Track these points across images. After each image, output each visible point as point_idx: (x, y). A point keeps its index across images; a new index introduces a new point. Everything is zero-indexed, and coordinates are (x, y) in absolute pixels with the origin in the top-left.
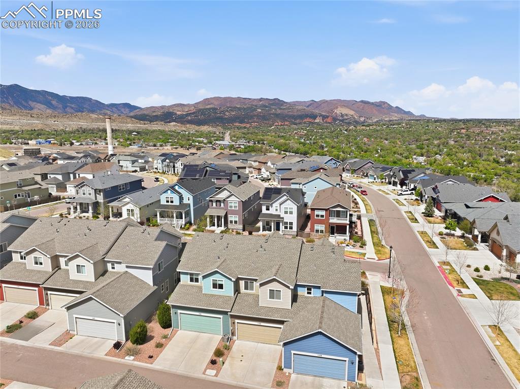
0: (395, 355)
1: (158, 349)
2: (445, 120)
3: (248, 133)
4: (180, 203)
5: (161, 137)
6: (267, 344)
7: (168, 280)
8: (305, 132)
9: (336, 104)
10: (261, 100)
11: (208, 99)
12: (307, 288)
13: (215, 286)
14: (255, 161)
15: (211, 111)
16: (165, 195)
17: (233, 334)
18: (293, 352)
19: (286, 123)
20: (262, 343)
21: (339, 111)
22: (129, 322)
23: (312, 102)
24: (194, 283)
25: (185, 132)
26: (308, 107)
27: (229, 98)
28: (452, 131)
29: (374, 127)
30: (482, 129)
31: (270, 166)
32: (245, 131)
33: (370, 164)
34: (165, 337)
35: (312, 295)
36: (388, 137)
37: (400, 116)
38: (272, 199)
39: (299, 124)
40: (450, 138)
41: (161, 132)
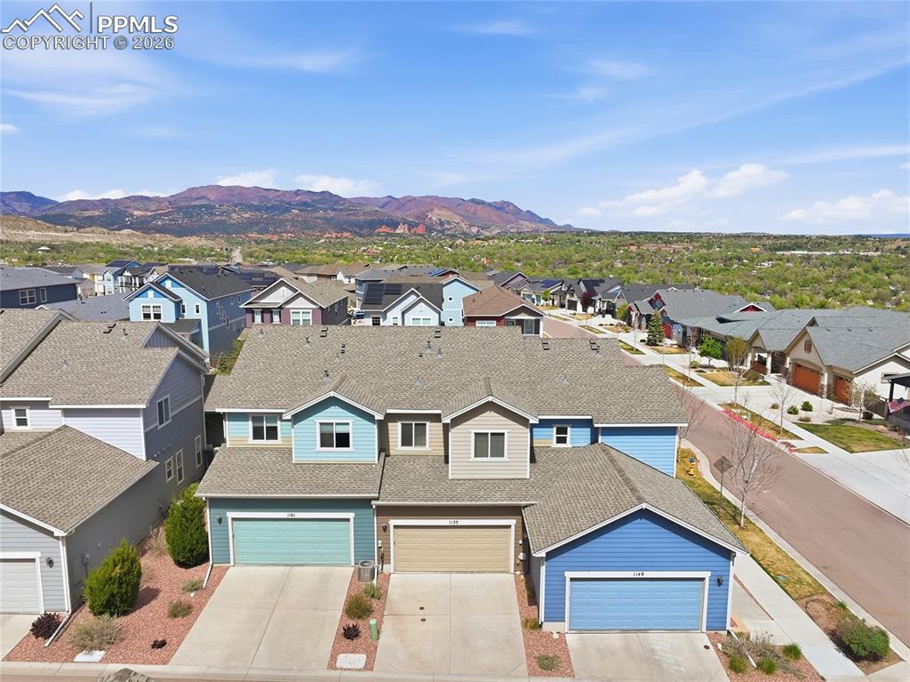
0: (760, 564)
1: (179, 620)
2: (602, 233)
3: (277, 251)
4: (177, 319)
5: (101, 254)
6: (472, 572)
7: (181, 451)
8: (381, 248)
9: (431, 203)
10: (297, 193)
11: (197, 188)
12: (558, 429)
13: (326, 440)
14: (309, 275)
15: (202, 211)
16: (140, 302)
17: (383, 559)
18: (569, 575)
19: (345, 234)
20: (458, 572)
21: (434, 216)
22: (83, 556)
23: (389, 200)
24: (264, 442)
25: (152, 247)
26: (382, 207)
27: (237, 186)
28: (616, 248)
29: (496, 241)
30: (660, 245)
31: (341, 281)
32: (271, 246)
33: (520, 278)
34: (195, 587)
35: (568, 445)
36: (521, 257)
37: (534, 226)
38: (383, 303)
39: (368, 236)
40: (616, 259)
41: (102, 247)
